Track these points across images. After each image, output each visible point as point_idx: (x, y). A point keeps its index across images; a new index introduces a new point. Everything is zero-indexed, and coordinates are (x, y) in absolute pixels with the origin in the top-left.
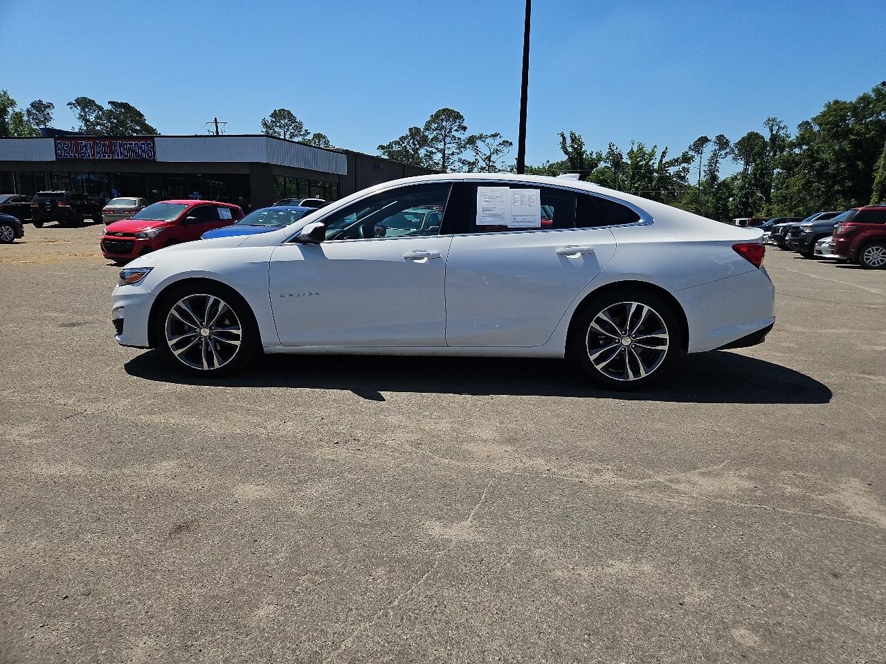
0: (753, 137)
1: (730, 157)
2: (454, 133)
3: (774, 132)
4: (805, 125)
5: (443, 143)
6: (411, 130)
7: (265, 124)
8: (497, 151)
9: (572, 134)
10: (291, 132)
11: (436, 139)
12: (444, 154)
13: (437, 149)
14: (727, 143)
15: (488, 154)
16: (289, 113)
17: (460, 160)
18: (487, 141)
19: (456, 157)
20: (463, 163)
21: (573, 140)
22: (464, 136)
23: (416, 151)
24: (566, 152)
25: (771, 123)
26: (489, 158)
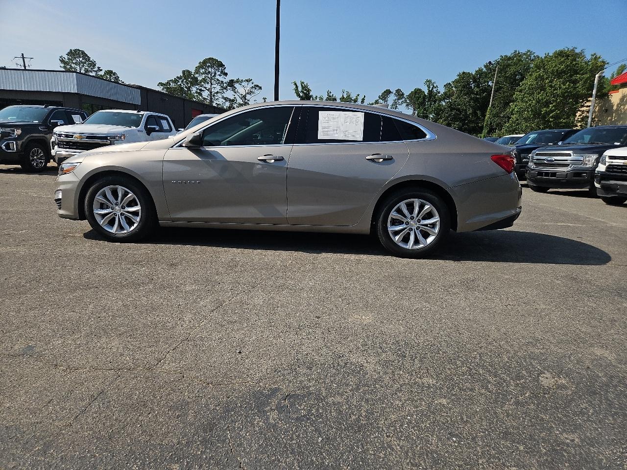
0: (418, 92)
1: (405, 105)
2: (218, 77)
3: (430, 89)
5: (210, 84)
6: (184, 72)
7: (62, 61)
8: (250, 93)
9: (302, 83)
10: (85, 69)
11: (204, 80)
12: (211, 92)
13: (205, 88)
14: (403, 94)
15: (244, 94)
16: (83, 53)
17: (223, 98)
18: (243, 84)
19: (219, 95)
20: (225, 100)
21: (303, 88)
23: (189, 88)
24: (298, 95)
25: (429, 82)
26: (244, 97)
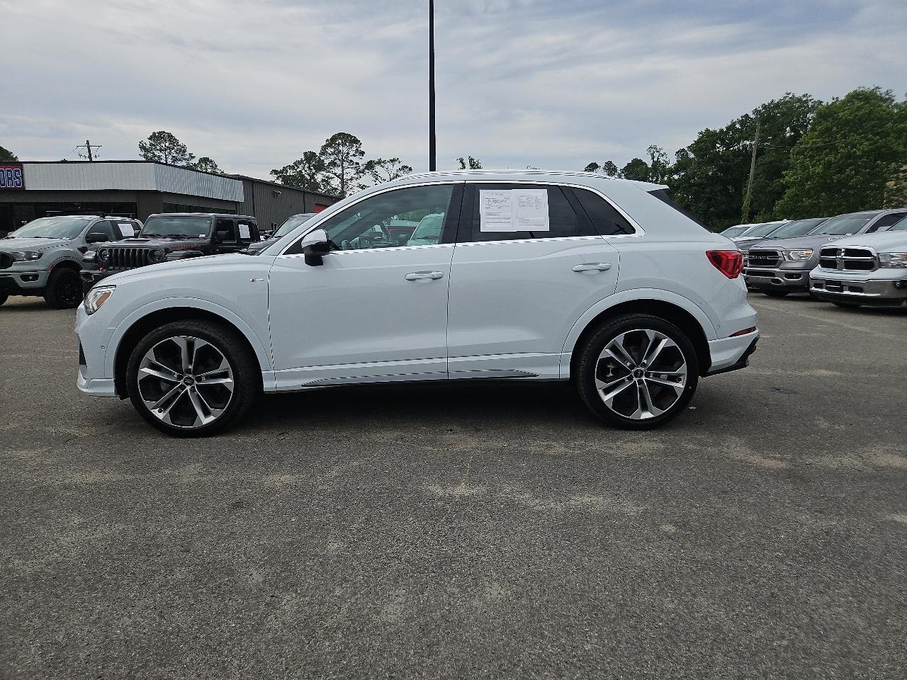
0: (637, 164)
2: (351, 158)
3: (655, 159)
4: (681, 152)
5: (340, 168)
6: (305, 154)
7: (143, 147)
8: (396, 177)
9: (471, 159)
10: (173, 156)
11: (333, 164)
12: (342, 179)
13: (335, 174)
14: (615, 169)
15: (388, 179)
16: (170, 136)
18: (386, 166)
19: (355, 183)
20: (362, 189)
22: (362, 161)
23: (312, 176)
25: (653, 150)
